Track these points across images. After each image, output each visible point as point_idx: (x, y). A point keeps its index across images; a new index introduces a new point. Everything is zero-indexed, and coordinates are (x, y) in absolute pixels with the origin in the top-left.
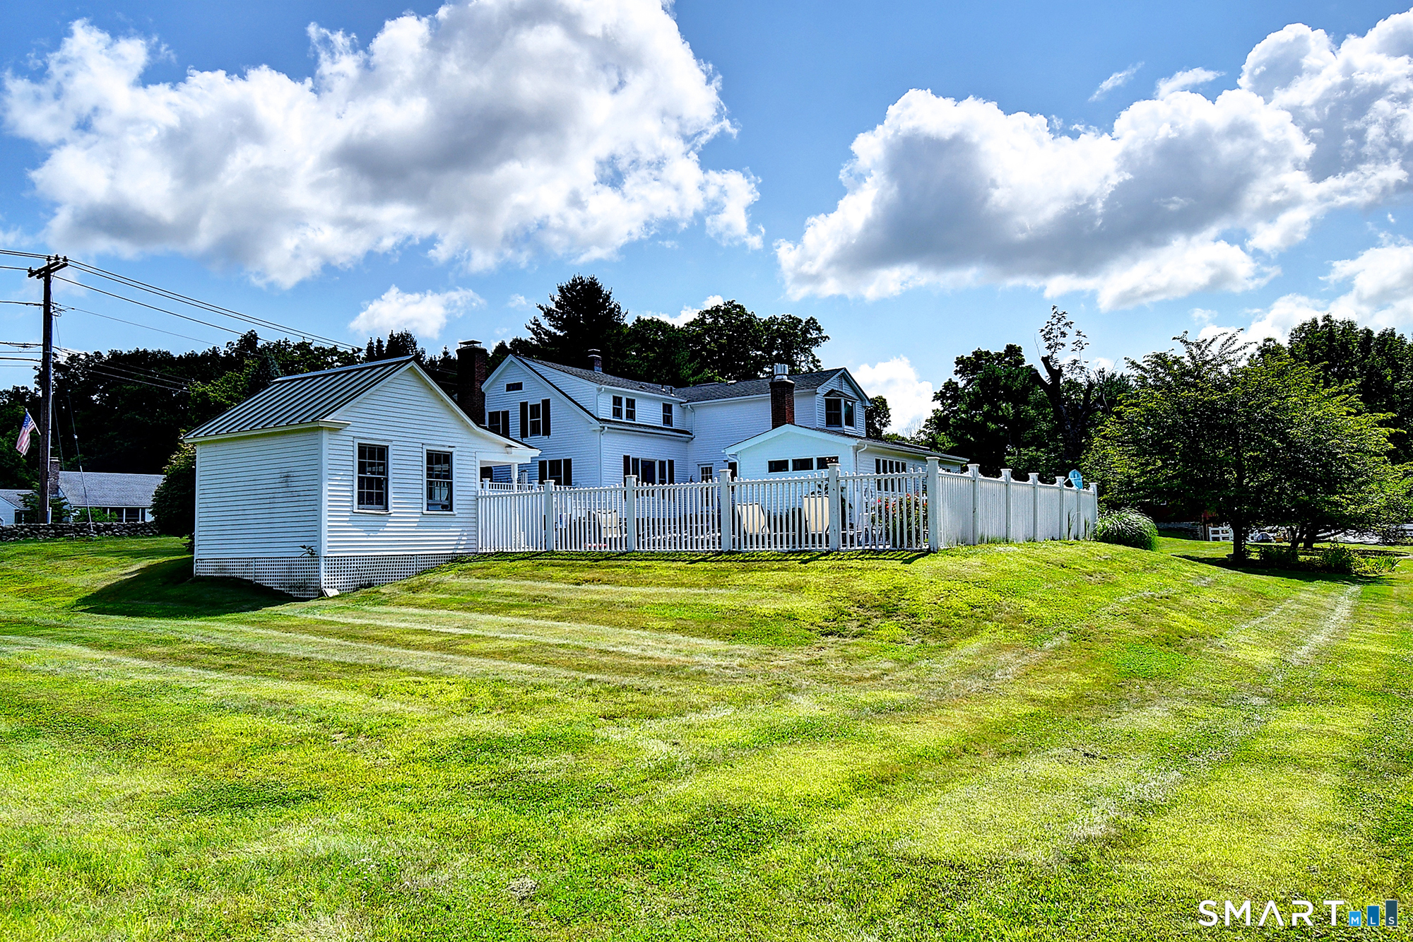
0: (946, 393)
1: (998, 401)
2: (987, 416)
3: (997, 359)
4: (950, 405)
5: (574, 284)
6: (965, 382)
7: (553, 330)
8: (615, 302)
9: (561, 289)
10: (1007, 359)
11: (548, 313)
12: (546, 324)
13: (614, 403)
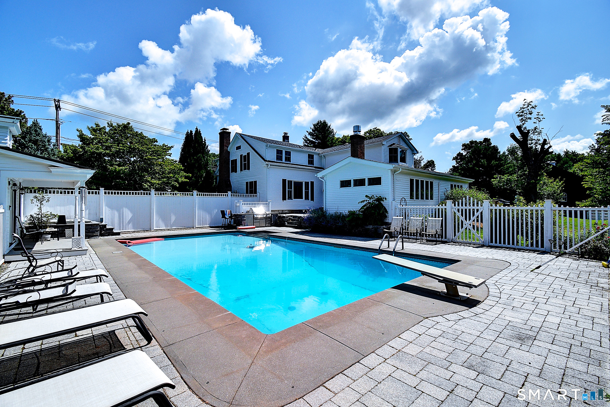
0: (458, 157)
1: (480, 159)
2: (475, 165)
3: (479, 144)
4: (459, 162)
5: (318, 124)
6: (466, 153)
7: (311, 139)
8: (332, 128)
9: (314, 125)
10: (484, 144)
11: (310, 134)
12: (309, 137)
13: (277, 153)
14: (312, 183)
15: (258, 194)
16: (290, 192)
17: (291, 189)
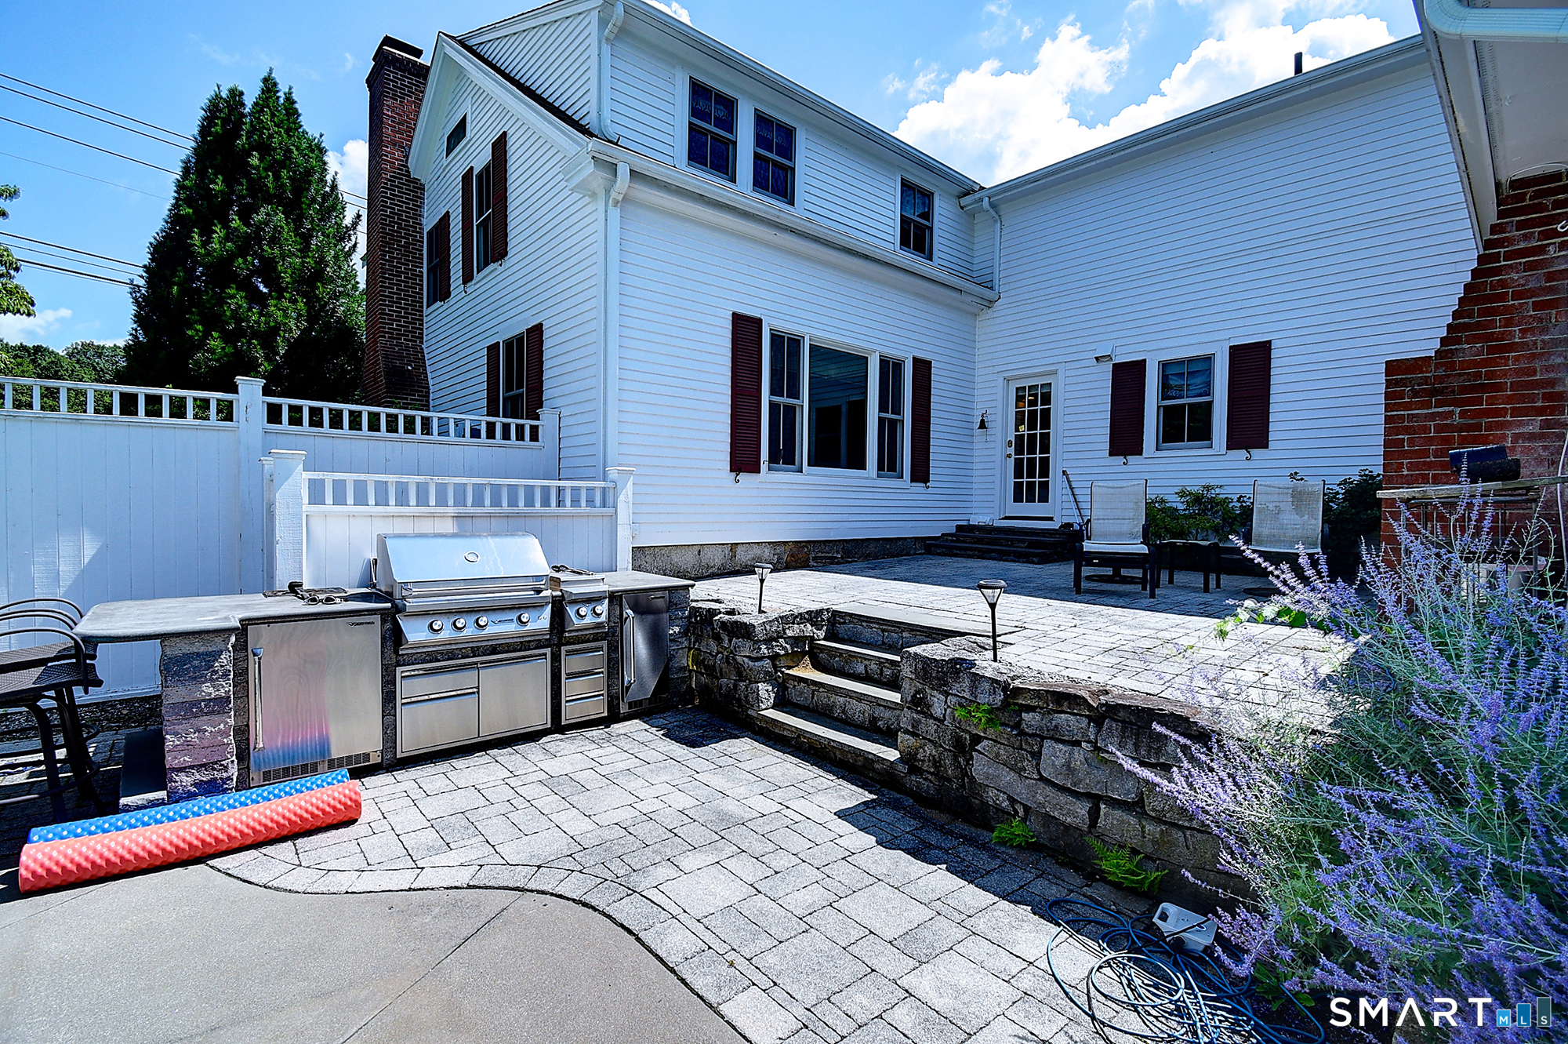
13: (695, 112)
14: (923, 368)
15: (547, 420)
16: (784, 419)
17: (795, 393)
